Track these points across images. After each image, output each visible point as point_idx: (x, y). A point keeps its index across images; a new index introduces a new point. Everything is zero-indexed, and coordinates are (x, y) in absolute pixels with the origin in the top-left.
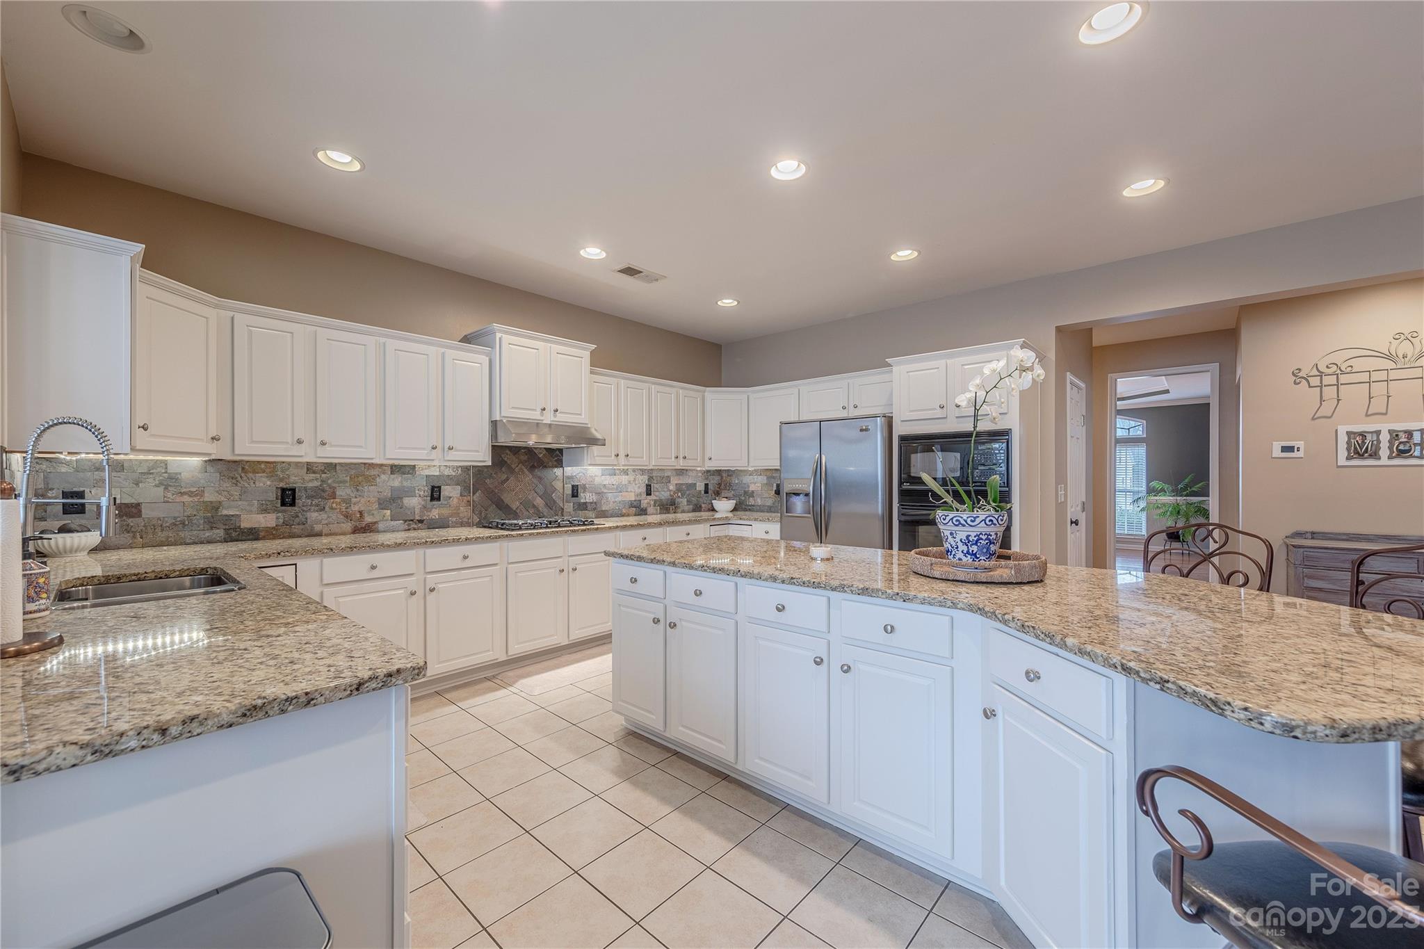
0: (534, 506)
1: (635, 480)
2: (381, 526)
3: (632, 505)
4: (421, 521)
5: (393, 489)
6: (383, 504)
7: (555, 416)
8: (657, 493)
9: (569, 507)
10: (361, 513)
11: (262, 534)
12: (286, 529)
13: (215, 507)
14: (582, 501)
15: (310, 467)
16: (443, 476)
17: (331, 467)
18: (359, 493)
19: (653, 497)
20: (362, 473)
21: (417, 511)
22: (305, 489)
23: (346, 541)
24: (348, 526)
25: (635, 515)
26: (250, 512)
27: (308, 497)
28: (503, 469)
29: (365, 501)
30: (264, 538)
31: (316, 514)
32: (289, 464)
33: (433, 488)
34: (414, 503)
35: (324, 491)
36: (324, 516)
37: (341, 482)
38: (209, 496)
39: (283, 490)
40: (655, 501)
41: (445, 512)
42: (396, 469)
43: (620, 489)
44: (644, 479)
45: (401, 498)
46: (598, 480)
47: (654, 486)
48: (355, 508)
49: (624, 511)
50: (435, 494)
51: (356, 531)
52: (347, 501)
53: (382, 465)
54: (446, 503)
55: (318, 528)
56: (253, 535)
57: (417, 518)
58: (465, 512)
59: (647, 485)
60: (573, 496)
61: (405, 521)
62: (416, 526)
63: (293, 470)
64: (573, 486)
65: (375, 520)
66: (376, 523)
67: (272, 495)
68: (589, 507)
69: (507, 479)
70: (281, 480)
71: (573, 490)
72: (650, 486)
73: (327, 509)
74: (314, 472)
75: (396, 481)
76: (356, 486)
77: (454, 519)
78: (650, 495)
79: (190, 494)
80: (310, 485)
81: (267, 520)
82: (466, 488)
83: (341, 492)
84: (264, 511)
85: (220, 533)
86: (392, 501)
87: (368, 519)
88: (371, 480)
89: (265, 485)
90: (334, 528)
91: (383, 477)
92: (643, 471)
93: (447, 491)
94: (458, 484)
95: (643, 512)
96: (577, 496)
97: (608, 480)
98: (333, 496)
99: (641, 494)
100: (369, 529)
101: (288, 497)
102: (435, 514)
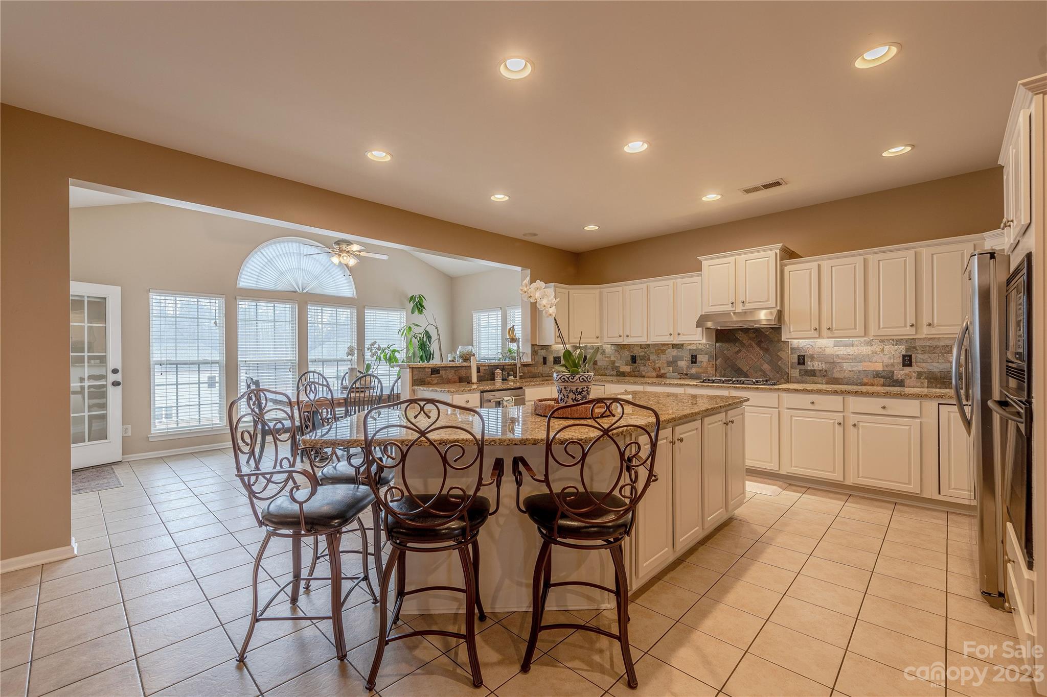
0: (761, 370)
1: (882, 350)
2: (668, 375)
3: (877, 375)
4: (686, 374)
5: (673, 357)
6: (669, 364)
7: (744, 306)
8: (924, 365)
9: (795, 373)
10: (659, 367)
11: (626, 374)
12: (633, 373)
13: (613, 362)
14: (809, 368)
15: (641, 346)
16: (698, 349)
17: (648, 345)
18: (659, 358)
19: (915, 368)
20: (661, 348)
21: (684, 369)
22: (640, 356)
23: (654, 380)
24: (654, 374)
25: (883, 385)
26: (623, 365)
27: (641, 360)
28: (737, 344)
29: (661, 362)
30: (627, 376)
31: (643, 367)
32: (634, 345)
33: (692, 356)
34: (683, 364)
35: (646, 357)
36: (646, 368)
37: (651, 353)
38: (613, 358)
39: (632, 356)
40: (919, 375)
41: (700, 370)
42: (674, 346)
43: (857, 359)
44: (902, 349)
45: (677, 361)
46: (829, 351)
47: (917, 357)
48: (657, 365)
49: (865, 380)
50: (694, 359)
51: (658, 376)
52: (654, 362)
53: (668, 344)
54: (699, 365)
55: (644, 373)
56: (623, 374)
57: (685, 372)
58: (711, 370)
59: (904, 356)
60: (799, 364)
61: (679, 374)
62: (684, 377)
63: (636, 348)
64: (799, 356)
65: (665, 372)
66: (666, 373)
67: (629, 358)
68: (818, 374)
69: (740, 351)
70: (632, 352)
71: (799, 359)
72: (910, 356)
73: (647, 365)
74: (642, 349)
75: (674, 352)
76: (658, 354)
77: (704, 375)
78: (910, 365)
79: (608, 357)
80: (641, 354)
81: (627, 369)
82: (711, 357)
83: (653, 357)
84: (627, 365)
85: (615, 373)
86: (673, 363)
87: (662, 371)
88: (663, 352)
89: (627, 354)
90: (649, 374)
91: (669, 350)
92: (898, 342)
93: (700, 358)
94: (706, 354)
95: (900, 383)
96: (804, 364)
97: (842, 351)
98: (649, 359)
99: (893, 365)
100: (662, 376)
101: (634, 359)
102: (694, 371)
